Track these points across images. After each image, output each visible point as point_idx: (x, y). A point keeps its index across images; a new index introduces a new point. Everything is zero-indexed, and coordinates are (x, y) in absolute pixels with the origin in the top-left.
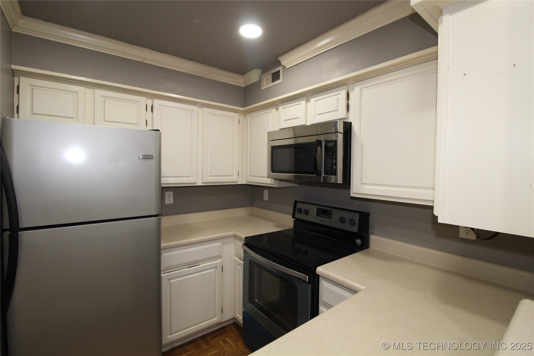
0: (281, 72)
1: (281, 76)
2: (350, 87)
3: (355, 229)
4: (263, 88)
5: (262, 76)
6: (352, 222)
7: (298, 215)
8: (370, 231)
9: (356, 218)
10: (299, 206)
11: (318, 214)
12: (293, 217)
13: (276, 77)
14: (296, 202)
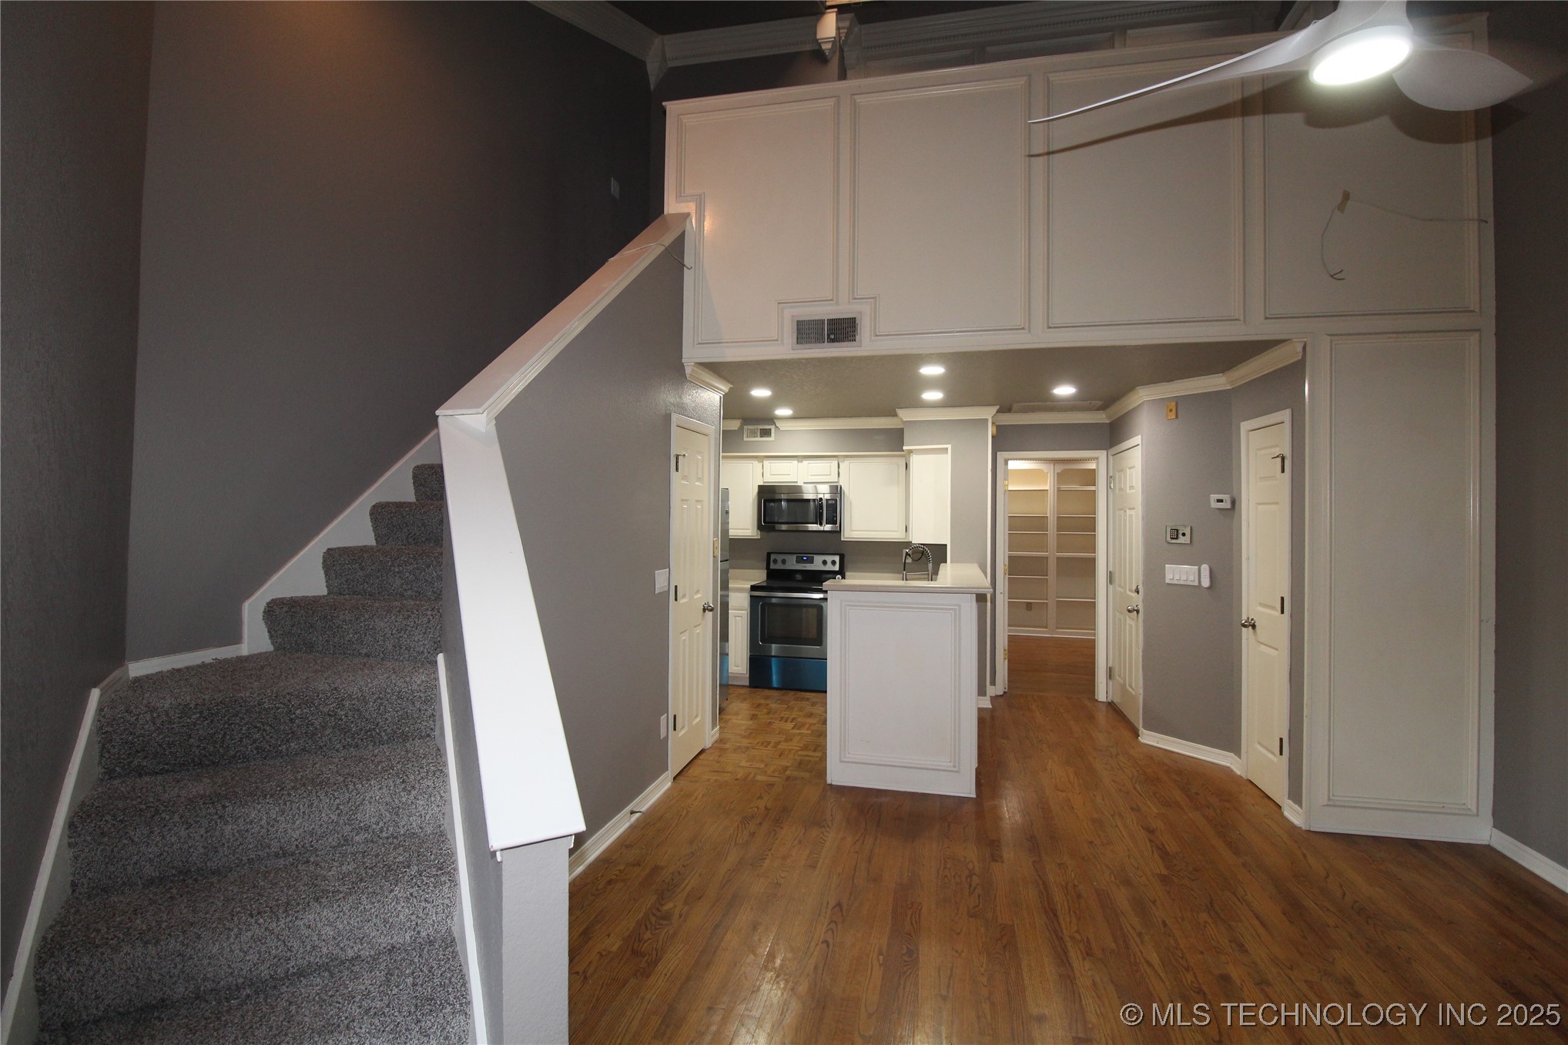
0: (773, 431)
1: (773, 434)
2: (840, 460)
3: (837, 568)
4: (745, 439)
5: (745, 427)
6: (834, 563)
7: (772, 566)
8: (845, 569)
9: (837, 558)
10: (773, 557)
11: (797, 562)
12: (768, 568)
13: (766, 433)
14: (769, 554)
